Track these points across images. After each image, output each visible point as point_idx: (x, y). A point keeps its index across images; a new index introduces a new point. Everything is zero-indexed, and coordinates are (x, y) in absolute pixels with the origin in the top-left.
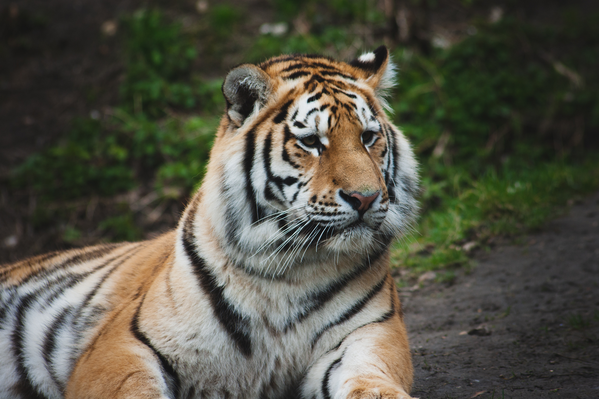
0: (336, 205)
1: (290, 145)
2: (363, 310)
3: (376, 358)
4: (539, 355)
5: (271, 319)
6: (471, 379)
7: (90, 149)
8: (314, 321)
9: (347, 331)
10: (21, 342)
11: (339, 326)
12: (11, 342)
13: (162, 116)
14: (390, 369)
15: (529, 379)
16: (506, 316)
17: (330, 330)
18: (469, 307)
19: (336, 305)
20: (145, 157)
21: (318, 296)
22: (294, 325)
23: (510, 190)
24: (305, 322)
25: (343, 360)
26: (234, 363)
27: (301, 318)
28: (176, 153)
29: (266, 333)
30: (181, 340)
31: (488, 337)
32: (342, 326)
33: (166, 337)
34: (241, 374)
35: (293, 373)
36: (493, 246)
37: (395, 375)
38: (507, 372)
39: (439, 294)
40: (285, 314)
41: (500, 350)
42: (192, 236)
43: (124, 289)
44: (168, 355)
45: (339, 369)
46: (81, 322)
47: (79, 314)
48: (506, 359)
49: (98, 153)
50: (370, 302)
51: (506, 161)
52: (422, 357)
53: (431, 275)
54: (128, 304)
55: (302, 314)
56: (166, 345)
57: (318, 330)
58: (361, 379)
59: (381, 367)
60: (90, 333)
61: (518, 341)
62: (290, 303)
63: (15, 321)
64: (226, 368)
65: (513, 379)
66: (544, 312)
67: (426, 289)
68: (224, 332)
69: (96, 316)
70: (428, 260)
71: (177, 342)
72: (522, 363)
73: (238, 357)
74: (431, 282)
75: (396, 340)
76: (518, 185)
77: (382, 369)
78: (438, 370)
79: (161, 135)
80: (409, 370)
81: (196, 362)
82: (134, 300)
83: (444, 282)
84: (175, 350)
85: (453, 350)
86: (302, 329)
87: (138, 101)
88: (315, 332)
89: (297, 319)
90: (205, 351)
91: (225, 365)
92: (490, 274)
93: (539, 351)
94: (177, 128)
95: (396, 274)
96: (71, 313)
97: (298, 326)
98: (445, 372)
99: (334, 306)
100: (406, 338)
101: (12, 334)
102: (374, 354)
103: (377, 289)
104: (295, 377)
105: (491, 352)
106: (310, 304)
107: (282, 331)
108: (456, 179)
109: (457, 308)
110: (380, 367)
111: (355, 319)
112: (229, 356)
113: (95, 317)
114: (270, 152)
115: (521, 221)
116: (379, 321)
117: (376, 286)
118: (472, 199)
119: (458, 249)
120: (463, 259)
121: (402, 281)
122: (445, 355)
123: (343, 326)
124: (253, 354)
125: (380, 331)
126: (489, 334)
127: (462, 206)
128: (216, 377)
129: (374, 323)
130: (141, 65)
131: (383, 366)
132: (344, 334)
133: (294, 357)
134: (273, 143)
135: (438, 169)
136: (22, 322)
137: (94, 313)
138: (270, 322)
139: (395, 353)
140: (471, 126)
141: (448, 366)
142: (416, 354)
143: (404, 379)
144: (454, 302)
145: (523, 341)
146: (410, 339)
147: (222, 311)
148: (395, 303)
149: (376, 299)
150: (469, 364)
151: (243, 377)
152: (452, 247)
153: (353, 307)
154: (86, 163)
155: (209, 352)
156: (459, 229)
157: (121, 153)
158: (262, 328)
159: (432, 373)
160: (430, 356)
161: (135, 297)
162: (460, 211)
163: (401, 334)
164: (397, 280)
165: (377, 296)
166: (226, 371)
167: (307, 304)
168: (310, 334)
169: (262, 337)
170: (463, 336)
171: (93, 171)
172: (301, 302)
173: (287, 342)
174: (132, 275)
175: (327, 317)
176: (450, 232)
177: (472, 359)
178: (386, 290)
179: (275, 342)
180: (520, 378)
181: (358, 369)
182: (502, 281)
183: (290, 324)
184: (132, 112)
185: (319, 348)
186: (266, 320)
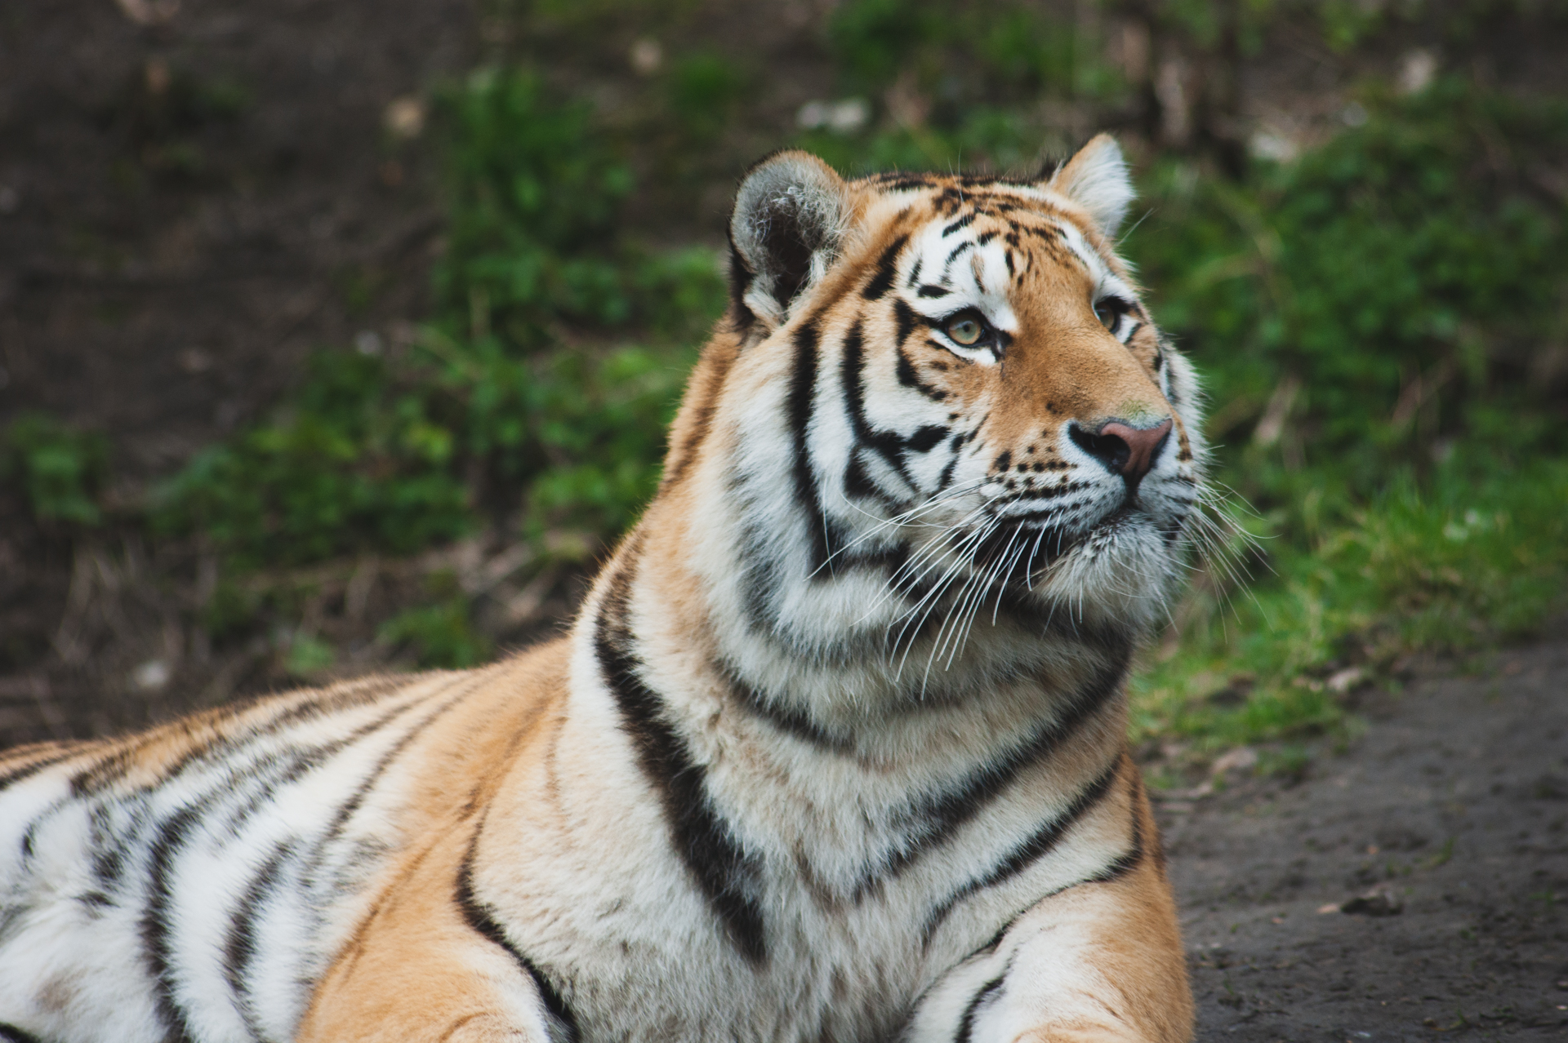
0: (1064, 465)
1: (915, 346)
2: (1058, 848)
3: (1095, 975)
4: (1528, 965)
5: (817, 862)
6: (1347, 1030)
7: (356, 434)
8: (930, 874)
9: (1016, 904)
10: (164, 938)
11: (995, 890)
12: (140, 940)
13: (541, 344)
14: (1131, 1003)
15: (1503, 1029)
16: (1443, 863)
17: (971, 899)
18: (1345, 841)
19: (986, 834)
20: (498, 452)
21: (940, 806)
22: (879, 881)
23: (1454, 533)
24: (908, 876)
25: (1009, 982)
26: (721, 979)
27: (899, 863)
28: (580, 442)
29: (804, 901)
30: (583, 918)
31: (1394, 919)
32: (1002, 888)
33: (545, 912)
34: (739, 1014)
35: (876, 1009)
36: (1407, 678)
37: (1146, 1021)
38: (1443, 1011)
39: (1265, 806)
40: (854, 853)
41: (1426, 954)
42: (625, 634)
43: (435, 793)
44: (549, 966)
45: (998, 1006)
46: (323, 882)
47: (317, 858)
48: (1441, 977)
49: (376, 443)
50: (1077, 826)
51: (1446, 454)
52: (1221, 973)
53: (1244, 757)
54: (447, 831)
55: (899, 855)
56: (545, 935)
57: (941, 897)
58: (1056, 1031)
59: (1106, 998)
60: (347, 912)
61: (1475, 929)
62: (868, 824)
63: (147, 884)
64: (699, 996)
65: (1458, 1028)
66: (1543, 853)
67: (1234, 793)
68: (695, 894)
69: (363, 867)
70: (1237, 717)
71: (573, 925)
72: (1483, 988)
73: (731, 967)
74: (1246, 774)
75: (1148, 927)
76: (1474, 518)
77: (1111, 1005)
78: (1262, 1007)
79: (538, 394)
80: (1183, 1007)
81: (623, 979)
82: (461, 819)
83: (1279, 775)
84: (567, 949)
85: (1303, 953)
86: (901, 896)
87: (479, 308)
88: (932, 903)
89: (887, 867)
90: (645, 945)
91: (697, 989)
92: (1401, 752)
93: (1528, 954)
94: (580, 375)
95: (1154, 755)
96: (296, 856)
97: (890, 886)
98: (1280, 1012)
99: (983, 835)
100: (1174, 921)
101: (141, 917)
102: (1088, 966)
103: (1095, 793)
104: (882, 1020)
105: (1402, 959)
106: (921, 828)
107: (848, 897)
108: (1311, 503)
109: (1312, 843)
110: (1106, 1001)
111: (1038, 873)
112: (708, 961)
113: (359, 868)
114: (860, 370)
115: (1483, 613)
116: (1101, 879)
117: (1092, 784)
118: (1352, 553)
119: (1316, 687)
120: (1329, 713)
121: (1168, 771)
122: (1279, 966)
123: (1006, 891)
124: (770, 957)
125: (1104, 905)
126: (1397, 911)
127: (1327, 576)
128: (673, 1021)
129: (1088, 884)
130: (487, 212)
131: (1113, 997)
132: (1008, 911)
133: (879, 968)
134: (867, 346)
135: (1269, 477)
136: (165, 884)
137: (356, 858)
138: (815, 871)
139: (1146, 963)
140: (1352, 364)
141: (1287, 995)
142: (1204, 964)
143: (1170, 1030)
144: (1305, 827)
145: (1487, 930)
146: (1186, 927)
147: (694, 838)
148: (1144, 831)
149: (1091, 820)
150: (1342, 990)
151: (746, 1023)
152: (1300, 682)
153: (1031, 839)
154: (345, 468)
155: (657, 948)
156: (1318, 635)
157: (438, 444)
158: (794, 888)
159: (1245, 1013)
160: (1240, 969)
161: (464, 812)
162: (1322, 589)
163: (1160, 912)
164: (1155, 770)
165: (1096, 811)
166: (701, 1005)
167: (913, 828)
168: (919, 908)
169: (793, 912)
170: (1330, 917)
171: (363, 491)
172: (896, 821)
173: (862, 927)
174: (458, 756)
175: (962, 864)
176: (1295, 644)
177: (1351, 976)
178: (1120, 796)
179: (830, 928)
180: (1478, 1027)
181: (1047, 1005)
182: (1432, 771)
183: (870, 879)
184: (465, 336)
185: (943, 944)
186: (804, 864)
